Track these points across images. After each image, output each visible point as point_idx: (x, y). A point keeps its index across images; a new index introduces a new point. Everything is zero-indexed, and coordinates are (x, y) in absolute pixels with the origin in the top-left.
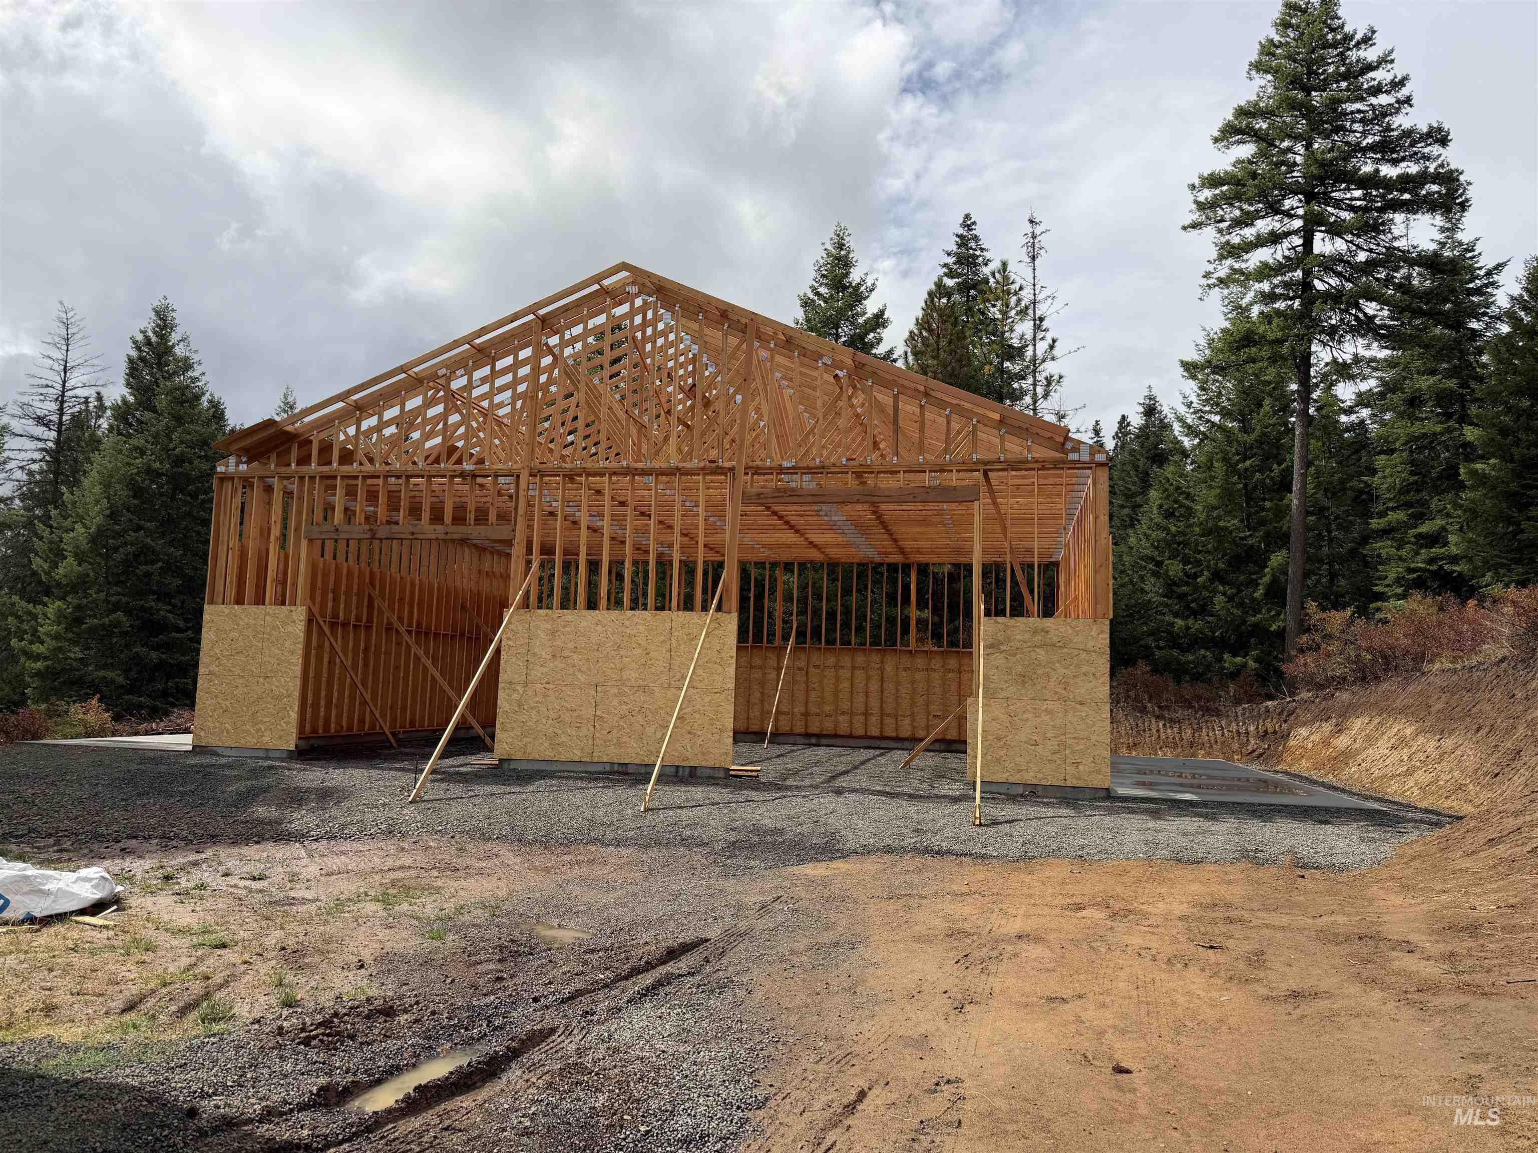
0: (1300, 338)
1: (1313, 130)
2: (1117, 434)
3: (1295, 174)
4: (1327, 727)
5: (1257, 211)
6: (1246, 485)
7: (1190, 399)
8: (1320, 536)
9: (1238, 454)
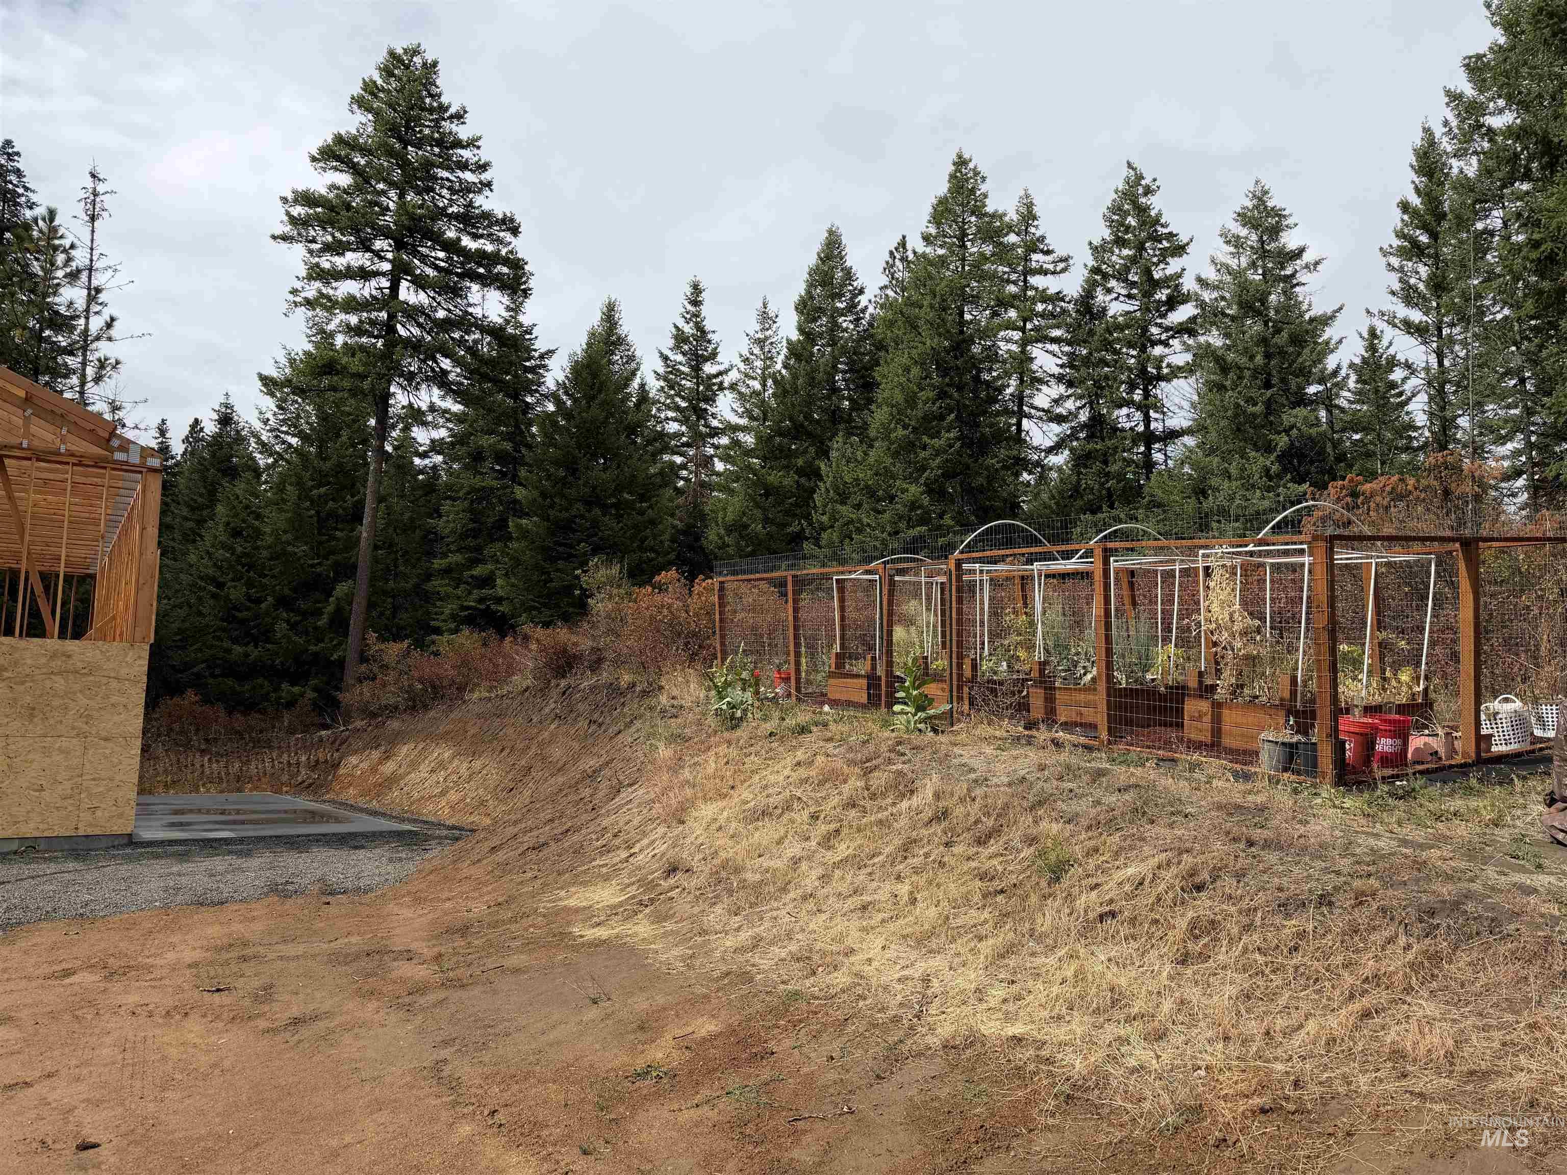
0: (380, 376)
1: (407, 182)
2: (187, 437)
3: (387, 218)
4: (376, 755)
5: (348, 242)
6: (318, 512)
7: (267, 416)
8: (388, 569)
9: (313, 480)
